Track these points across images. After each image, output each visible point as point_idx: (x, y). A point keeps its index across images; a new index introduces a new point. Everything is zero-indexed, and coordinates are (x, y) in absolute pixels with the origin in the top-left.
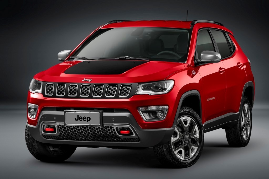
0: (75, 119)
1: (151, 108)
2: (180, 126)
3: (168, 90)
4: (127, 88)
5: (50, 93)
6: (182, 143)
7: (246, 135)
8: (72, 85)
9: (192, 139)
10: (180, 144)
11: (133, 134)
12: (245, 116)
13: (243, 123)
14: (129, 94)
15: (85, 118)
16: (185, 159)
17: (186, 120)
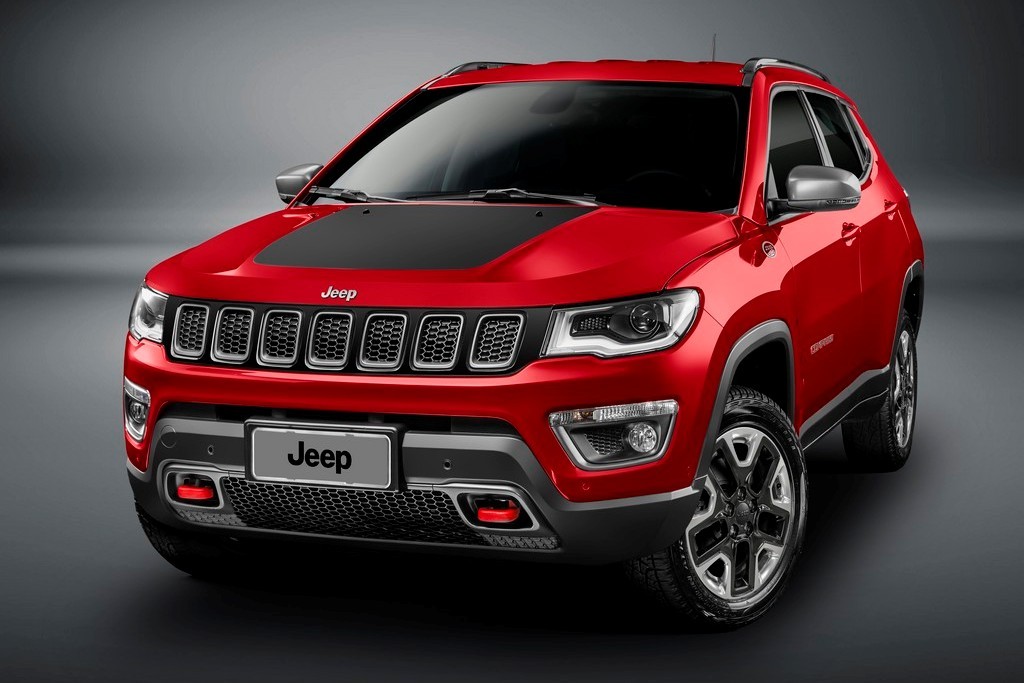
0: (290, 457)
1: (605, 414)
2: (722, 465)
3: (676, 334)
6: (725, 531)
7: (902, 433)
8: (280, 314)
9: (764, 515)
10: (719, 535)
11: (530, 524)
12: (901, 372)
15: (328, 455)
16: (734, 593)
17: (746, 440)
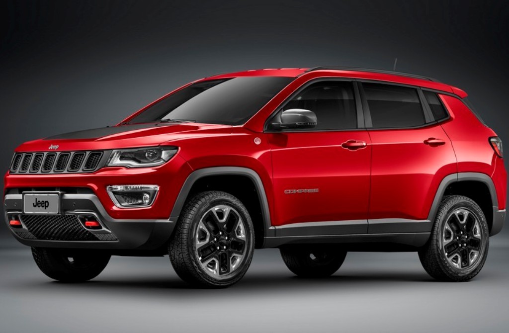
0: (34, 204)
5: (16, 169)
6: (215, 249)
9: (233, 242)
11: (101, 227)
14: (96, 166)
15: (43, 203)
17: (223, 211)
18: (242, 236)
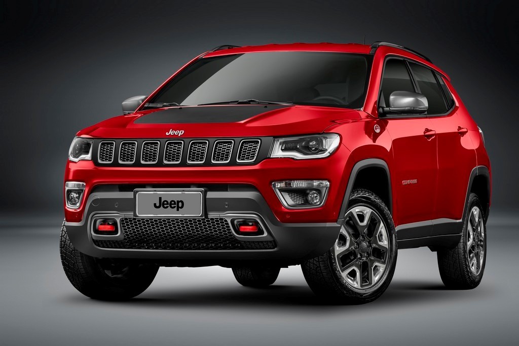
0: (155, 204)
1: (297, 184)
2: (351, 223)
3: (329, 153)
4: (252, 145)
5: (107, 159)
6: (355, 256)
7: (476, 266)
8: (149, 143)
9: (375, 250)
10: (352, 258)
11: (263, 233)
12: (474, 230)
13: (469, 243)
14: (255, 157)
15: (173, 203)
16: (362, 286)
17: (363, 213)
18: (385, 243)
